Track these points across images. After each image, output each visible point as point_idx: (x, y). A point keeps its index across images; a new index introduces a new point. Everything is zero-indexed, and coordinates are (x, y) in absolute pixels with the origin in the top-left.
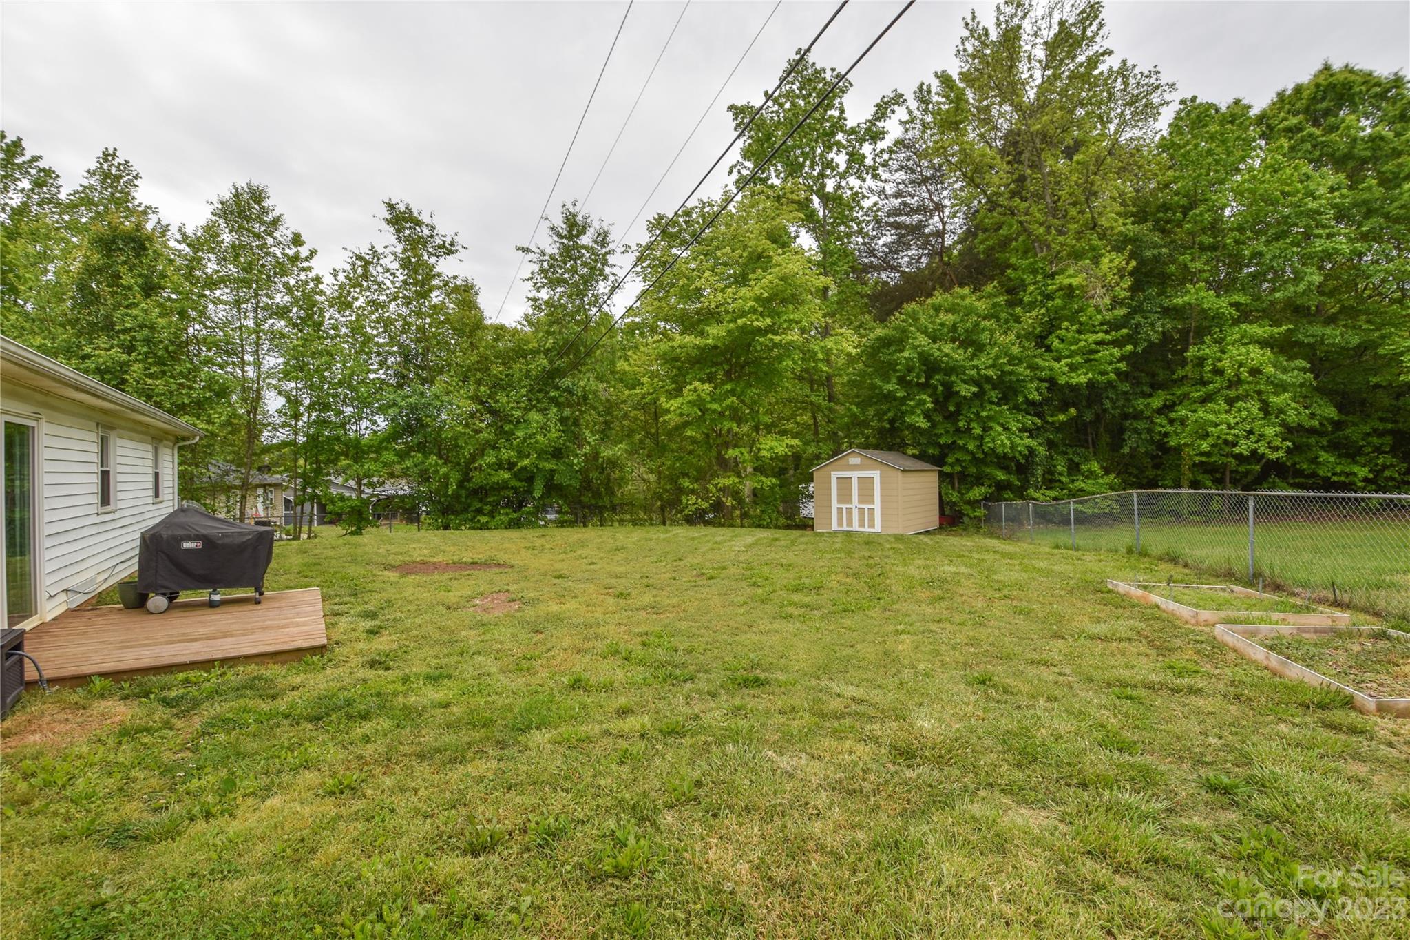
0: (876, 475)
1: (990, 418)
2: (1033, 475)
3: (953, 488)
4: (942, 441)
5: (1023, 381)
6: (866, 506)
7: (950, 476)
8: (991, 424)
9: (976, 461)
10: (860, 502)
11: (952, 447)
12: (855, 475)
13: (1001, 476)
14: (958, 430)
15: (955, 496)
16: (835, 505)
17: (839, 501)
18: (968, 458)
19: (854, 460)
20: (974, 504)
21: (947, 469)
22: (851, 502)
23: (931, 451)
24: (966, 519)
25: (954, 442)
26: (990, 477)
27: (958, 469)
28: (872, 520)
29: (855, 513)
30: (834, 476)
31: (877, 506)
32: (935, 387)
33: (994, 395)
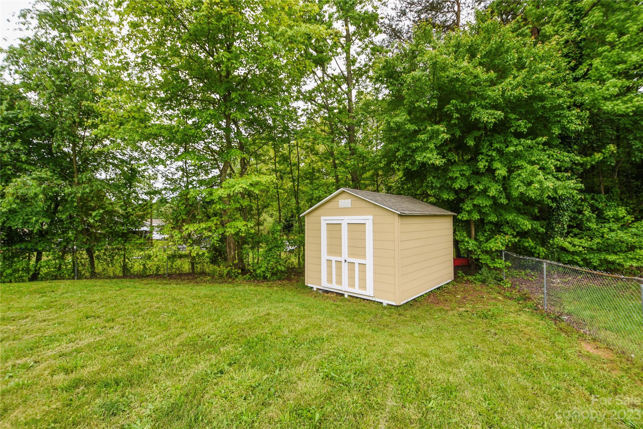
0: (368, 220)
1: (517, 155)
2: (559, 222)
3: (469, 236)
4: (457, 186)
5: (560, 107)
6: (357, 261)
7: (468, 223)
8: (520, 163)
9: (496, 205)
10: (350, 254)
11: (469, 191)
12: (345, 220)
13: (527, 224)
14: (477, 173)
15: (471, 244)
16: (325, 256)
17: (330, 252)
18: (489, 203)
19: (345, 202)
20: (496, 254)
21: (464, 216)
22: (340, 254)
23: (445, 196)
24: (484, 270)
25: (470, 187)
26: (513, 225)
27: (476, 216)
28: (363, 279)
29: (345, 266)
30: (325, 220)
31: (369, 261)
32: (450, 117)
33: (523, 125)
